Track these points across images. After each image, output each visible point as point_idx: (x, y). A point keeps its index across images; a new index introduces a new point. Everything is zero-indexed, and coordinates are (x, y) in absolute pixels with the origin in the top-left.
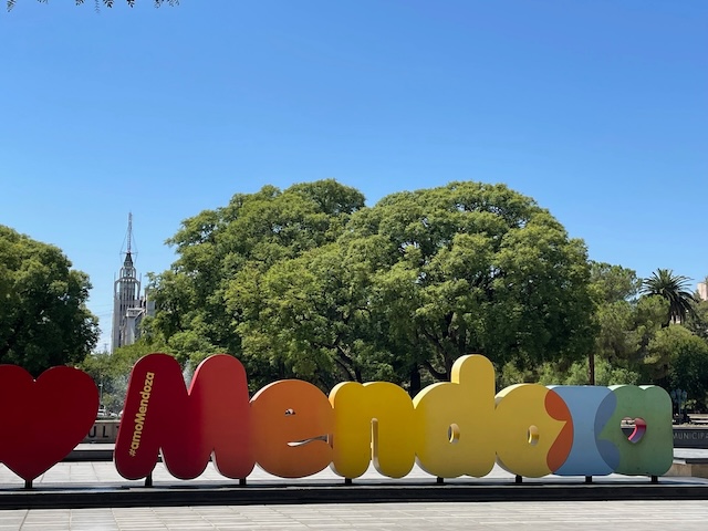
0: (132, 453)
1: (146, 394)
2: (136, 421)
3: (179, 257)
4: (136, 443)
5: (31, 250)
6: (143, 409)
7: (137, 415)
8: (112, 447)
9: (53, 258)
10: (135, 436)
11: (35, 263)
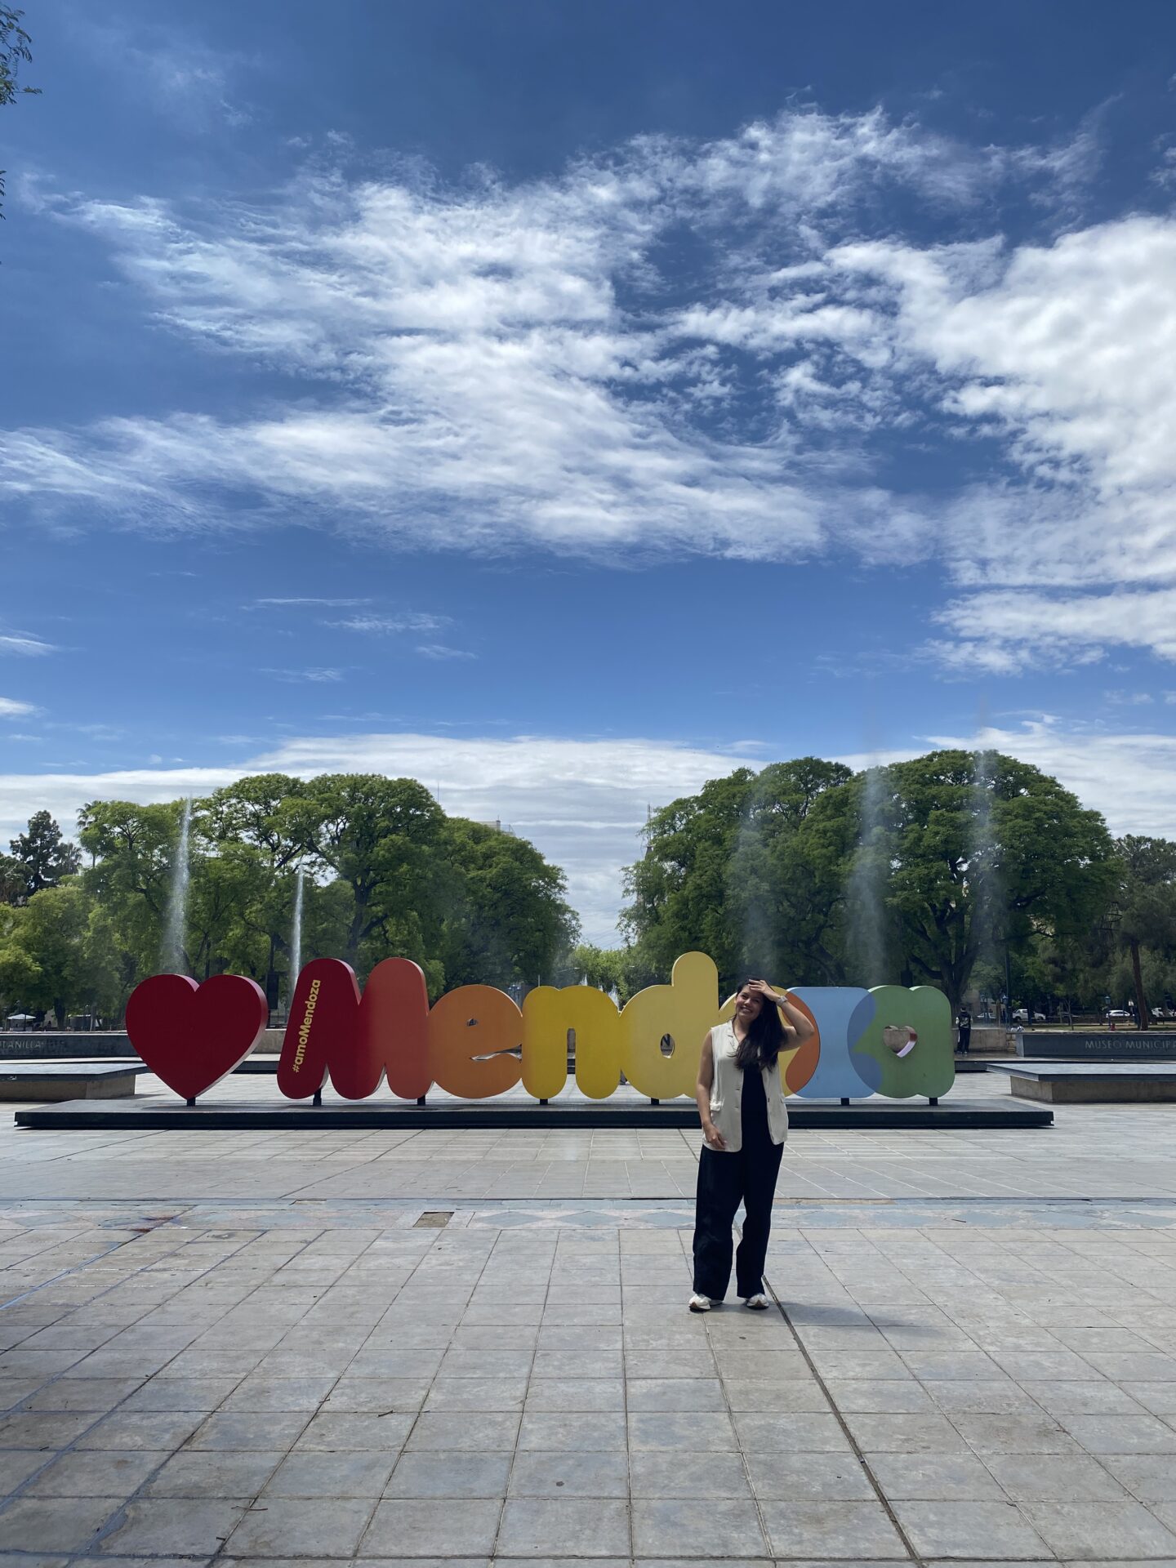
0: (296, 1069)
1: (311, 1004)
2: (300, 1033)
4: (299, 1059)
6: (308, 1021)
7: (302, 1027)
8: (277, 1058)
10: (299, 1050)
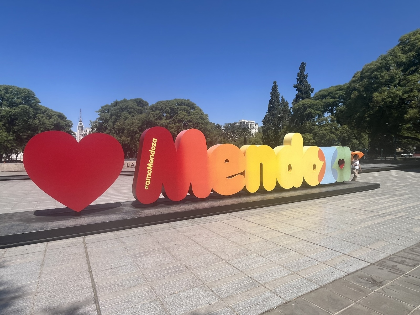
0: (146, 187)
1: (153, 151)
2: (148, 168)
3: (99, 116)
4: (148, 182)
5: (54, 113)
6: (151, 161)
7: (148, 164)
9: (61, 116)
10: (148, 177)
11: (56, 117)
